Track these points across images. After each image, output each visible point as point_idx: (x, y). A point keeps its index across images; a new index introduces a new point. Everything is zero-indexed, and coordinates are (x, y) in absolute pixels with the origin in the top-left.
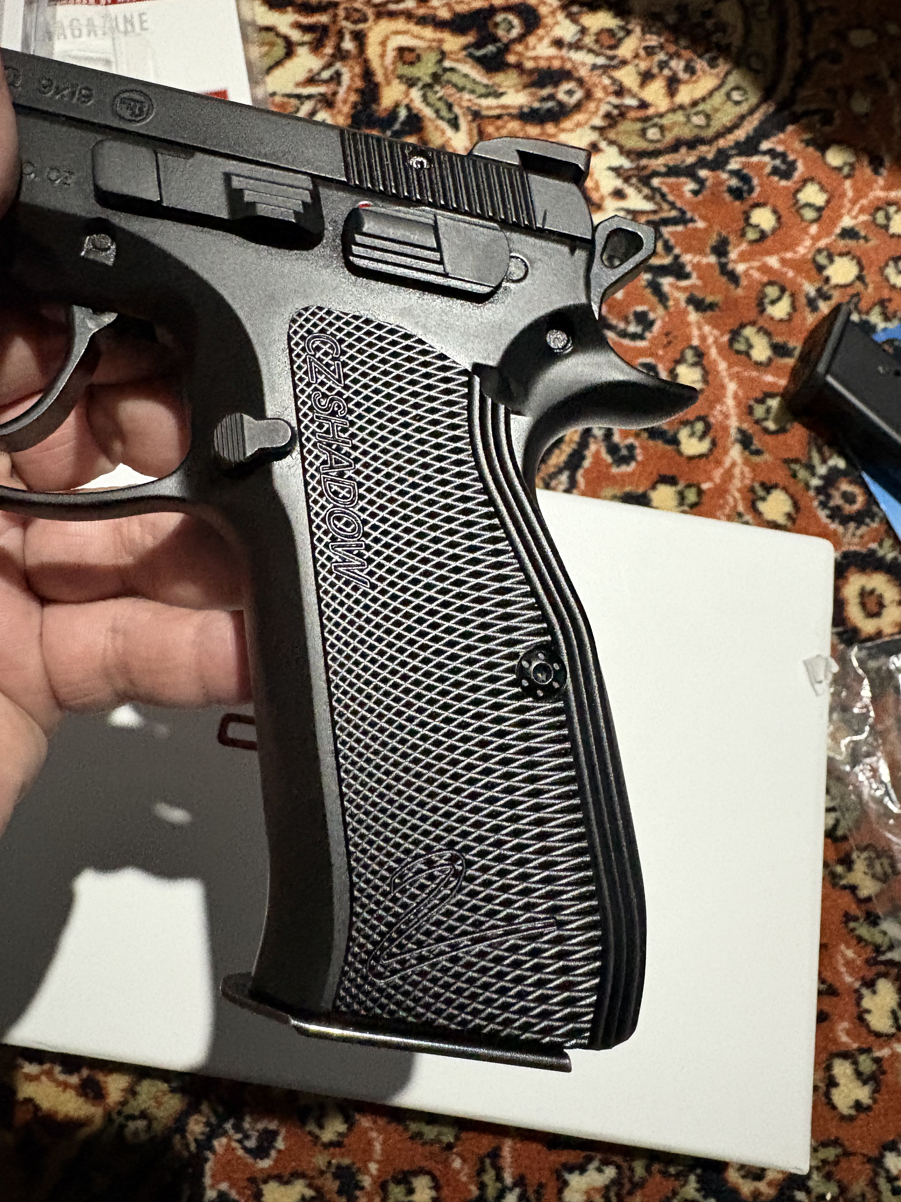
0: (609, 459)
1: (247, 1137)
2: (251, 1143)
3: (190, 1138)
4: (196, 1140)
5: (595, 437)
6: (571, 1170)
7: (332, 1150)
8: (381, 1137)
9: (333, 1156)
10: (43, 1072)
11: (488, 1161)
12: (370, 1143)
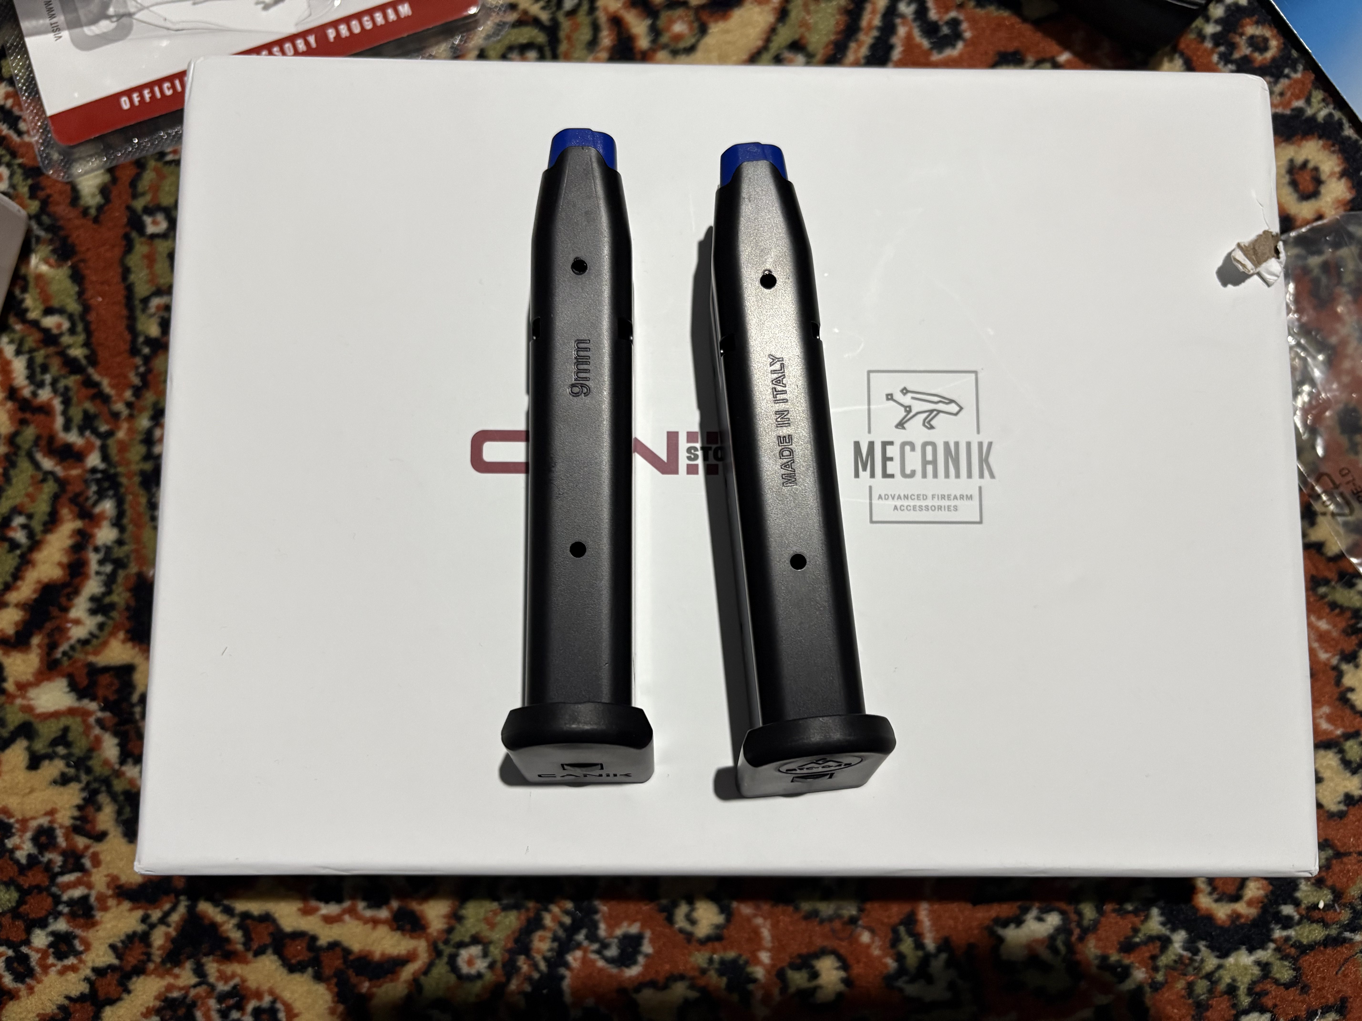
0: (925, 43)
1: (605, 945)
2: (613, 952)
3: (538, 957)
4: (545, 959)
5: (903, 16)
6: (1005, 924)
7: (710, 945)
8: (768, 923)
9: (714, 951)
10: (344, 912)
11: (902, 929)
12: (756, 932)
